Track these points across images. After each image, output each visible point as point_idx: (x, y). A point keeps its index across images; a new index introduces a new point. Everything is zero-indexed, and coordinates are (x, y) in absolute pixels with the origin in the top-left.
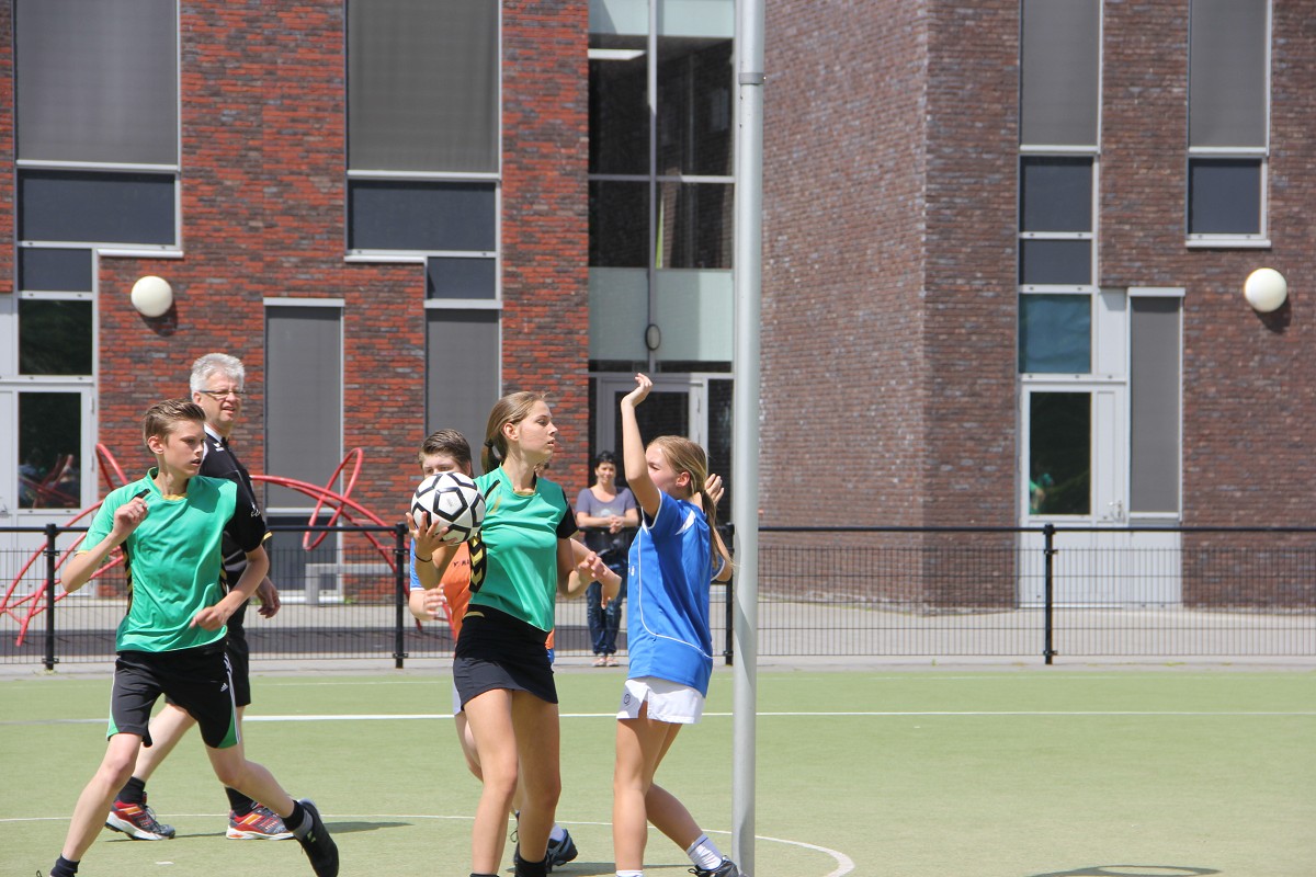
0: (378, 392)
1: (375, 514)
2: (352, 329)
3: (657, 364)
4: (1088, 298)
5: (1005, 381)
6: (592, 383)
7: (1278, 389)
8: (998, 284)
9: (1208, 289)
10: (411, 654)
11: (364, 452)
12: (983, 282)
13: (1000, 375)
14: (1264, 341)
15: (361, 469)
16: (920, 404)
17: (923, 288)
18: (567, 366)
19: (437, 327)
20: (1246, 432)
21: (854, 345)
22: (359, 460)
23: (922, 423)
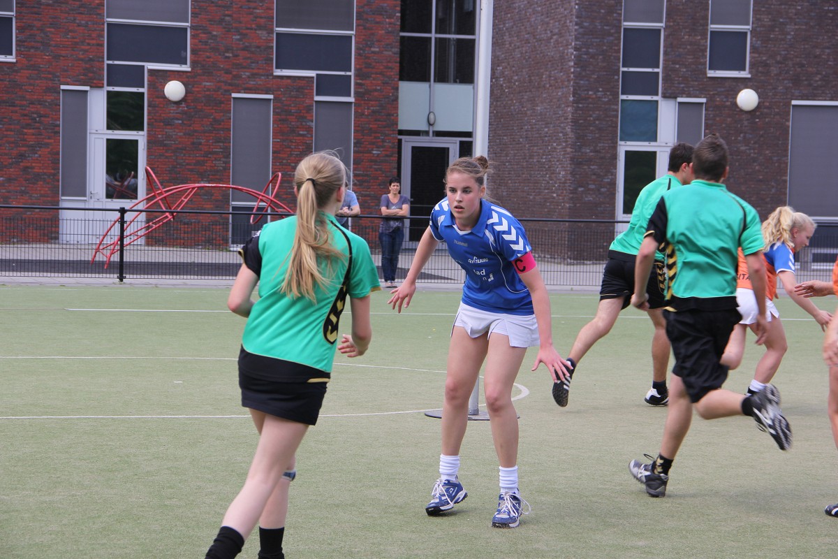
0: (290, 144)
1: (288, 207)
2: (277, 110)
3: (433, 132)
4: (657, 101)
5: (612, 145)
6: (399, 141)
7: (752, 151)
8: (611, 95)
9: (718, 99)
11: (282, 174)
12: (603, 93)
13: (610, 142)
14: (745, 126)
15: (280, 183)
16: (568, 156)
17: (571, 95)
18: (387, 132)
19: (320, 111)
20: (735, 173)
21: (535, 124)
22: (279, 178)
23: (569, 166)
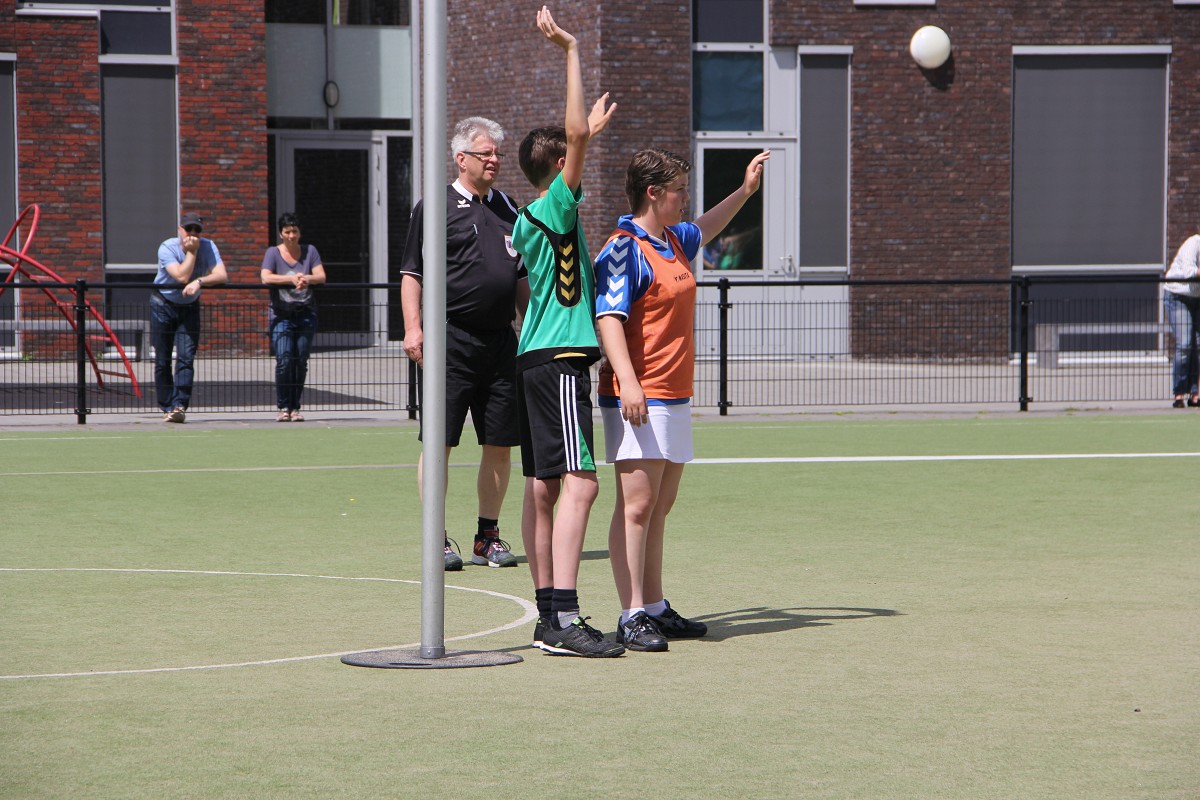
0: (53, 148)
1: (54, 271)
2: (26, 84)
3: (335, 121)
4: (760, 55)
5: (680, 139)
6: (271, 140)
7: (942, 145)
8: (672, 43)
9: (875, 47)
10: (94, 410)
11: (41, 207)
12: (658, 40)
13: (675, 133)
14: (928, 98)
15: (38, 225)
16: (597, 161)
17: (599, 46)
18: (245, 122)
19: (111, 82)
20: (911, 187)
21: (532, 103)
22: (36, 215)
23: (599, 180)
